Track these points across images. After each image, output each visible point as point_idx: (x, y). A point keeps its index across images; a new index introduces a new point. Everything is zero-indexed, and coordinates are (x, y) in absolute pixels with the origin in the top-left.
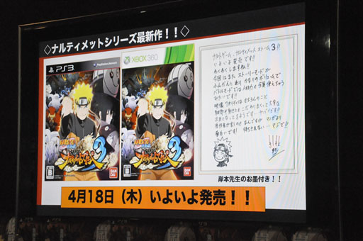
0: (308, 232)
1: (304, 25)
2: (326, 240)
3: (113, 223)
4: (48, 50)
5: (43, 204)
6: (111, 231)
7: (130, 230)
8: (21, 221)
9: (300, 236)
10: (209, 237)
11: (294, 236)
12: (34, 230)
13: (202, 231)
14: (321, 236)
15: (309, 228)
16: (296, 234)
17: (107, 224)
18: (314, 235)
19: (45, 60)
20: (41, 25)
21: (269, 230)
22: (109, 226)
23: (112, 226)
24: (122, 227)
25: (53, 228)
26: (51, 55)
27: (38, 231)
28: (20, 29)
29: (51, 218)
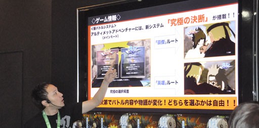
4: (94, 21)
6: (129, 119)
10: (183, 122)
12: (87, 118)
17: (127, 115)
20: (86, 8)
22: (128, 117)
23: (130, 116)
24: (135, 117)
25: (98, 118)
26: (96, 24)
27: (89, 119)
28: (78, 10)
29: (96, 112)
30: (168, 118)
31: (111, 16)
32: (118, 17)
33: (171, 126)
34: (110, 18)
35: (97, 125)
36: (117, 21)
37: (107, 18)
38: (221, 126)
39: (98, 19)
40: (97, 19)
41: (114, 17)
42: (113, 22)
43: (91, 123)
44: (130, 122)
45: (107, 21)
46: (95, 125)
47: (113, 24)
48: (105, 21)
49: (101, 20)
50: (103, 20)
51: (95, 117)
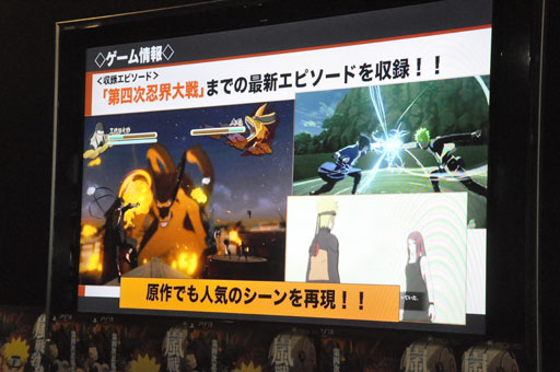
1: (490, 30)
3: (192, 326)
4: (100, 60)
5: (87, 295)
6: (188, 338)
7: (217, 339)
8: (54, 319)
9: (476, 354)
10: (336, 351)
11: (467, 354)
12: (74, 333)
13: (325, 342)
14: (507, 355)
15: (490, 343)
16: (470, 350)
17: (183, 327)
19: (94, 75)
20: (93, 22)
21: (428, 343)
22: (185, 331)
23: (190, 331)
24: (206, 334)
25: (102, 332)
26: (105, 69)
27: (80, 335)
28: (58, 28)
29: (99, 316)
30: (297, 339)
31: (147, 49)
32: (167, 52)
33: (302, 360)
34: (146, 53)
35: (99, 354)
36: (163, 63)
37: (137, 52)
38: (437, 367)
39: (111, 56)
41: (156, 52)
42: (152, 64)
43: (83, 348)
44: (190, 347)
45: (136, 60)
46: (93, 351)
47: (151, 70)
48: (131, 62)
49: (119, 58)
50: (126, 57)
51: (95, 330)
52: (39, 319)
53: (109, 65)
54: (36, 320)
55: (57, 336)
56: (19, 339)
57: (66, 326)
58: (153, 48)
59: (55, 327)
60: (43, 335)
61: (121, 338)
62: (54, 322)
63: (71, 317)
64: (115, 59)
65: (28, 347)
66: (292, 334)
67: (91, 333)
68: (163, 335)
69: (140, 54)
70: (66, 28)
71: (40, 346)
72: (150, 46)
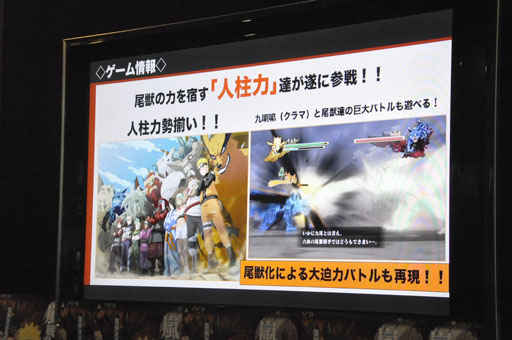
0: (452, 327)
1: (450, 41)
2: (476, 339)
3: (186, 311)
4: (101, 73)
5: (92, 283)
6: (183, 322)
7: (208, 322)
9: (441, 333)
10: (316, 332)
11: (433, 333)
12: (80, 319)
13: (306, 324)
14: (469, 333)
15: (453, 323)
17: (178, 312)
18: (460, 331)
19: (97, 87)
20: (97, 38)
21: (398, 324)
22: (180, 316)
23: (185, 315)
24: (198, 318)
26: (105, 81)
27: (86, 320)
28: (65, 43)
29: (102, 302)
30: (281, 321)
31: (142, 62)
32: (160, 65)
34: (141, 66)
35: (103, 336)
36: (157, 74)
37: (133, 65)
39: (111, 69)
40: (109, 68)
41: (150, 65)
42: (147, 76)
43: (88, 332)
44: (185, 329)
45: (133, 72)
46: (98, 334)
48: (127, 74)
49: (117, 71)
50: (123, 70)
51: (99, 315)
52: (50, 307)
53: (109, 77)
54: (46, 307)
55: (66, 322)
56: (32, 324)
57: (73, 311)
58: (148, 61)
59: (64, 313)
60: (52, 321)
61: (123, 322)
62: (63, 309)
63: (77, 304)
64: (114, 71)
65: (40, 332)
66: (276, 317)
67: (96, 317)
68: (160, 320)
69: (136, 67)
70: (73, 44)
71: (51, 331)
72: (145, 60)
